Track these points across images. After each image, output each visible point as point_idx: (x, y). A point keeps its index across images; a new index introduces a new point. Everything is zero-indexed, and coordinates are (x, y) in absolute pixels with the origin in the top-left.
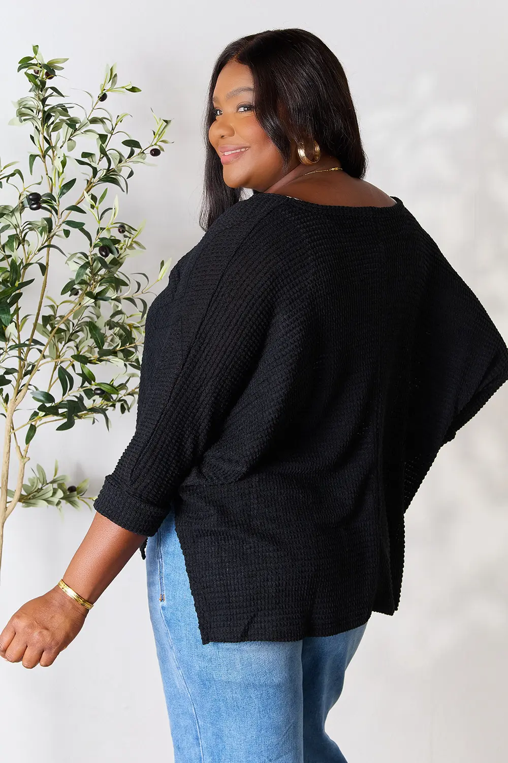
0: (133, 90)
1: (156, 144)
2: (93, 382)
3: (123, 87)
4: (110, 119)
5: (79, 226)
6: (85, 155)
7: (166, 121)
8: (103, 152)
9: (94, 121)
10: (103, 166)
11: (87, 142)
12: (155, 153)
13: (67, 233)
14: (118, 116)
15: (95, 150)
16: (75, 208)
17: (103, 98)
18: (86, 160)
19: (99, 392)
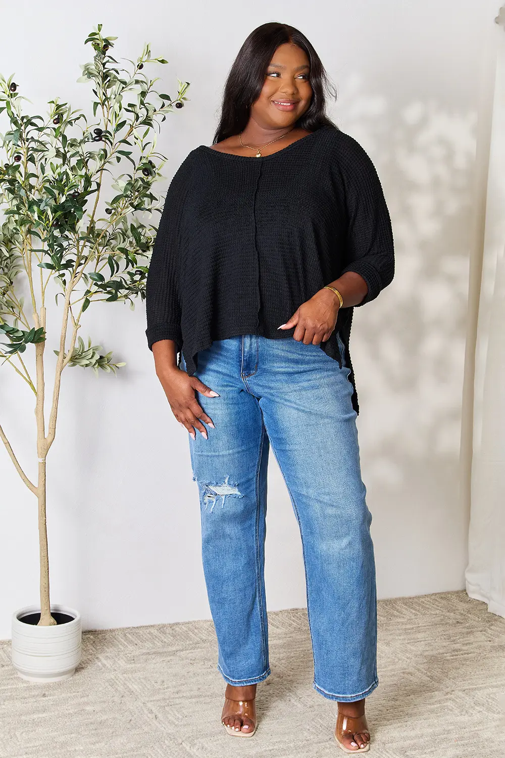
0: (163, 61)
1: (179, 100)
2: (135, 265)
3: (156, 59)
4: (146, 81)
5: (127, 154)
6: (130, 105)
7: (188, 84)
8: (142, 103)
9: (137, 82)
10: (142, 113)
11: (131, 96)
12: (180, 106)
13: (119, 159)
14: (151, 81)
15: (137, 103)
16: (125, 141)
17: (141, 67)
18: (130, 109)
19: (139, 273)
